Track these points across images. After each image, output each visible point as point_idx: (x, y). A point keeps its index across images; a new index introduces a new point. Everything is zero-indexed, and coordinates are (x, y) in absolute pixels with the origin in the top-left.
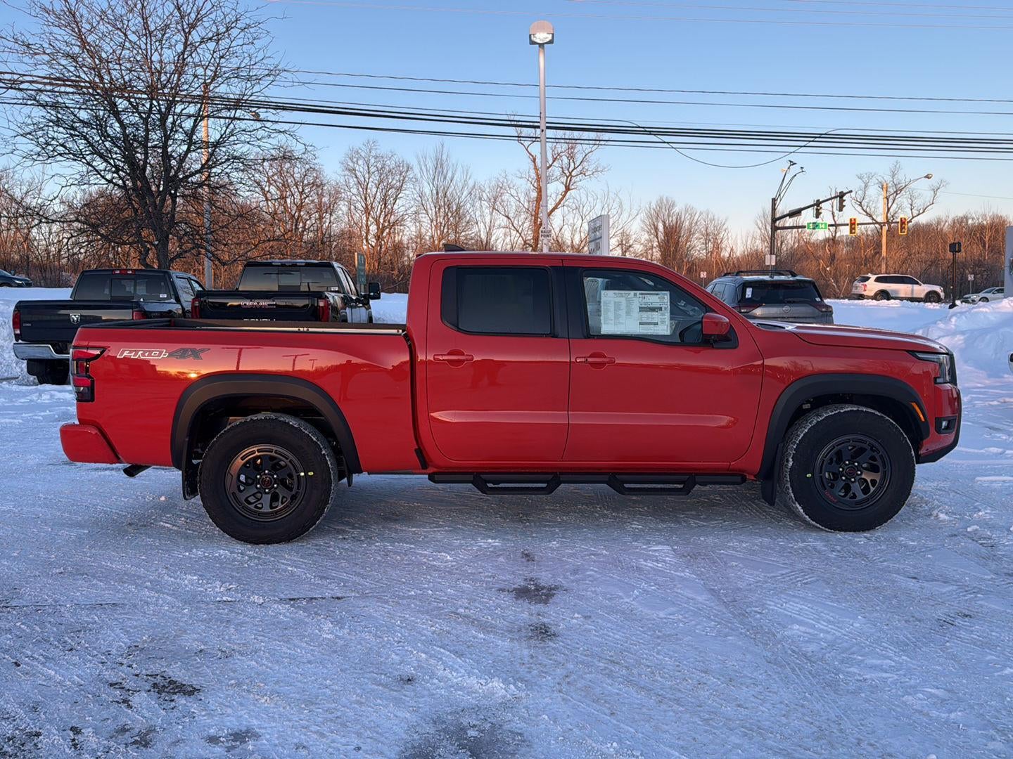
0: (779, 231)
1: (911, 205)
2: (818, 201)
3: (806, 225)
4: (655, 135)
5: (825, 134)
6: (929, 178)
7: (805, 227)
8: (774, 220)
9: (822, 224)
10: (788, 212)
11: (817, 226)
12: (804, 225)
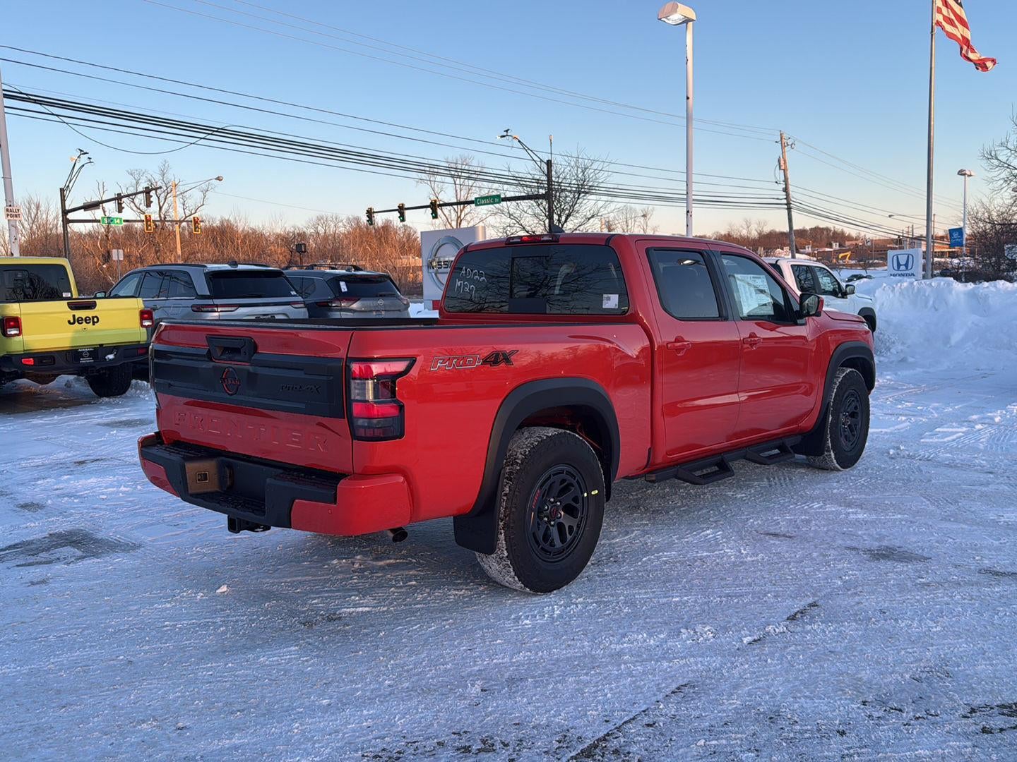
0: (70, 224)
1: (184, 205)
2: (119, 194)
3: (100, 219)
4: (41, 104)
5: (222, 129)
6: (220, 180)
7: (99, 221)
8: (65, 212)
9: (117, 219)
10: (82, 205)
11: (112, 221)
12: (98, 219)
